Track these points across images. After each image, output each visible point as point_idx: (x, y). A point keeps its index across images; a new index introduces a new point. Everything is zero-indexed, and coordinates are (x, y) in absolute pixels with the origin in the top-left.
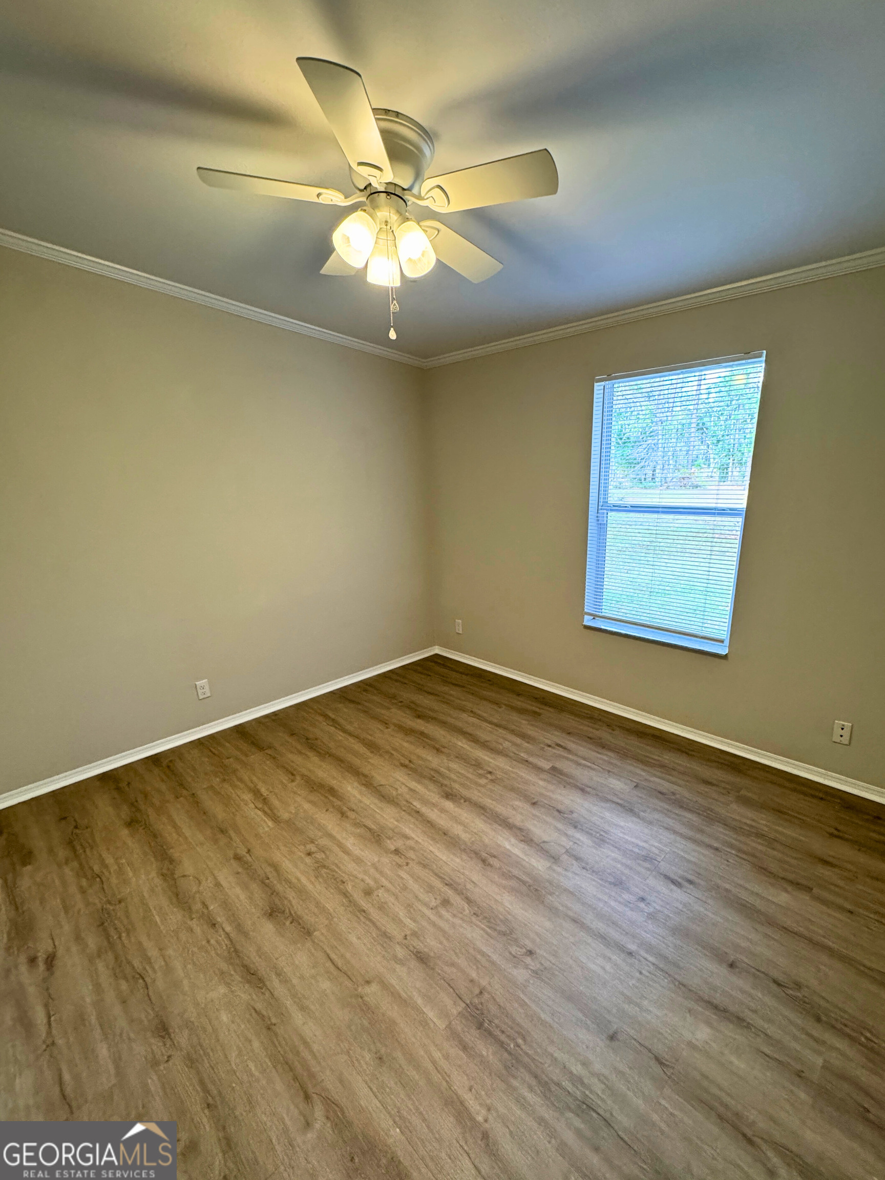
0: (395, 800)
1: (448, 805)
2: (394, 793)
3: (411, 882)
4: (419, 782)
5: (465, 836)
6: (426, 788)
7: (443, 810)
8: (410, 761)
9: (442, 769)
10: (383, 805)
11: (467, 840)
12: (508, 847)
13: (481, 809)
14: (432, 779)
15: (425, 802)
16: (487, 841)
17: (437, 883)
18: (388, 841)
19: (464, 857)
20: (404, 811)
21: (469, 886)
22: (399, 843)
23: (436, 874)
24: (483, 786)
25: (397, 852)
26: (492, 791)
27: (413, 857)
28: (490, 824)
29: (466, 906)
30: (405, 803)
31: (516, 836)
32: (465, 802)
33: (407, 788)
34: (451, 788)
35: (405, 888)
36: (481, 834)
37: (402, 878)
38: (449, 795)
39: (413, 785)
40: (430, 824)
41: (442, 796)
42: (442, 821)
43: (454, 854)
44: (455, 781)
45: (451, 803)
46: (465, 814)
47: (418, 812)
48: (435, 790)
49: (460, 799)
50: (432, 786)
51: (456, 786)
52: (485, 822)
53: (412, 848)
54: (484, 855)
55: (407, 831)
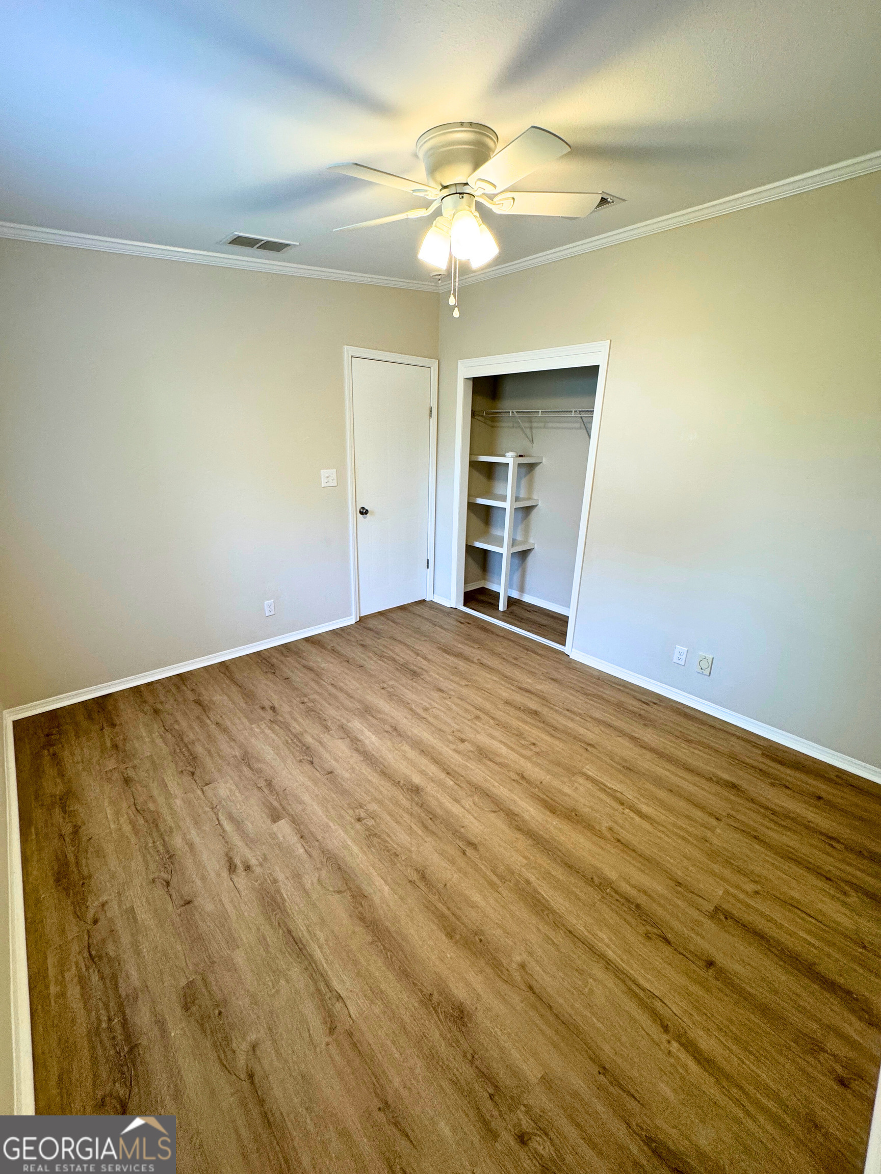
0: (473, 790)
1: (417, 779)
2: (477, 800)
3: (450, 721)
4: (448, 812)
5: (406, 748)
6: (441, 805)
7: (423, 773)
8: (464, 853)
9: (420, 832)
10: (486, 785)
11: (405, 745)
12: (373, 737)
13: (385, 773)
14: (433, 816)
15: (441, 784)
16: (389, 743)
17: (431, 719)
18: (472, 749)
19: (410, 734)
20: (462, 776)
21: (410, 717)
22: (461, 747)
23: (432, 724)
24: (375, 800)
25: (463, 741)
26: (367, 792)
27: (449, 736)
28: (381, 757)
29: (413, 707)
30: (462, 785)
31: (363, 745)
32: (399, 782)
33: (464, 804)
34: (412, 800)
35: (454, 718)
36: (393, 749)
37: (455, 723)
38: (416, 790)
39: (455, 809)
40: (436, 761)
41: (422, 789)
42: (424, 762)
43: (418, 736)
44: (405, 810)
45: (414, 780)
46: (402, 768)
47: (448, 773)
48: (430, 799)
49: (404, 785)
50: (434, 804)
51: (405, 803)
52: (384, 759)
53: (451, 742)
54: (394, 733)
55: (456, 756)
